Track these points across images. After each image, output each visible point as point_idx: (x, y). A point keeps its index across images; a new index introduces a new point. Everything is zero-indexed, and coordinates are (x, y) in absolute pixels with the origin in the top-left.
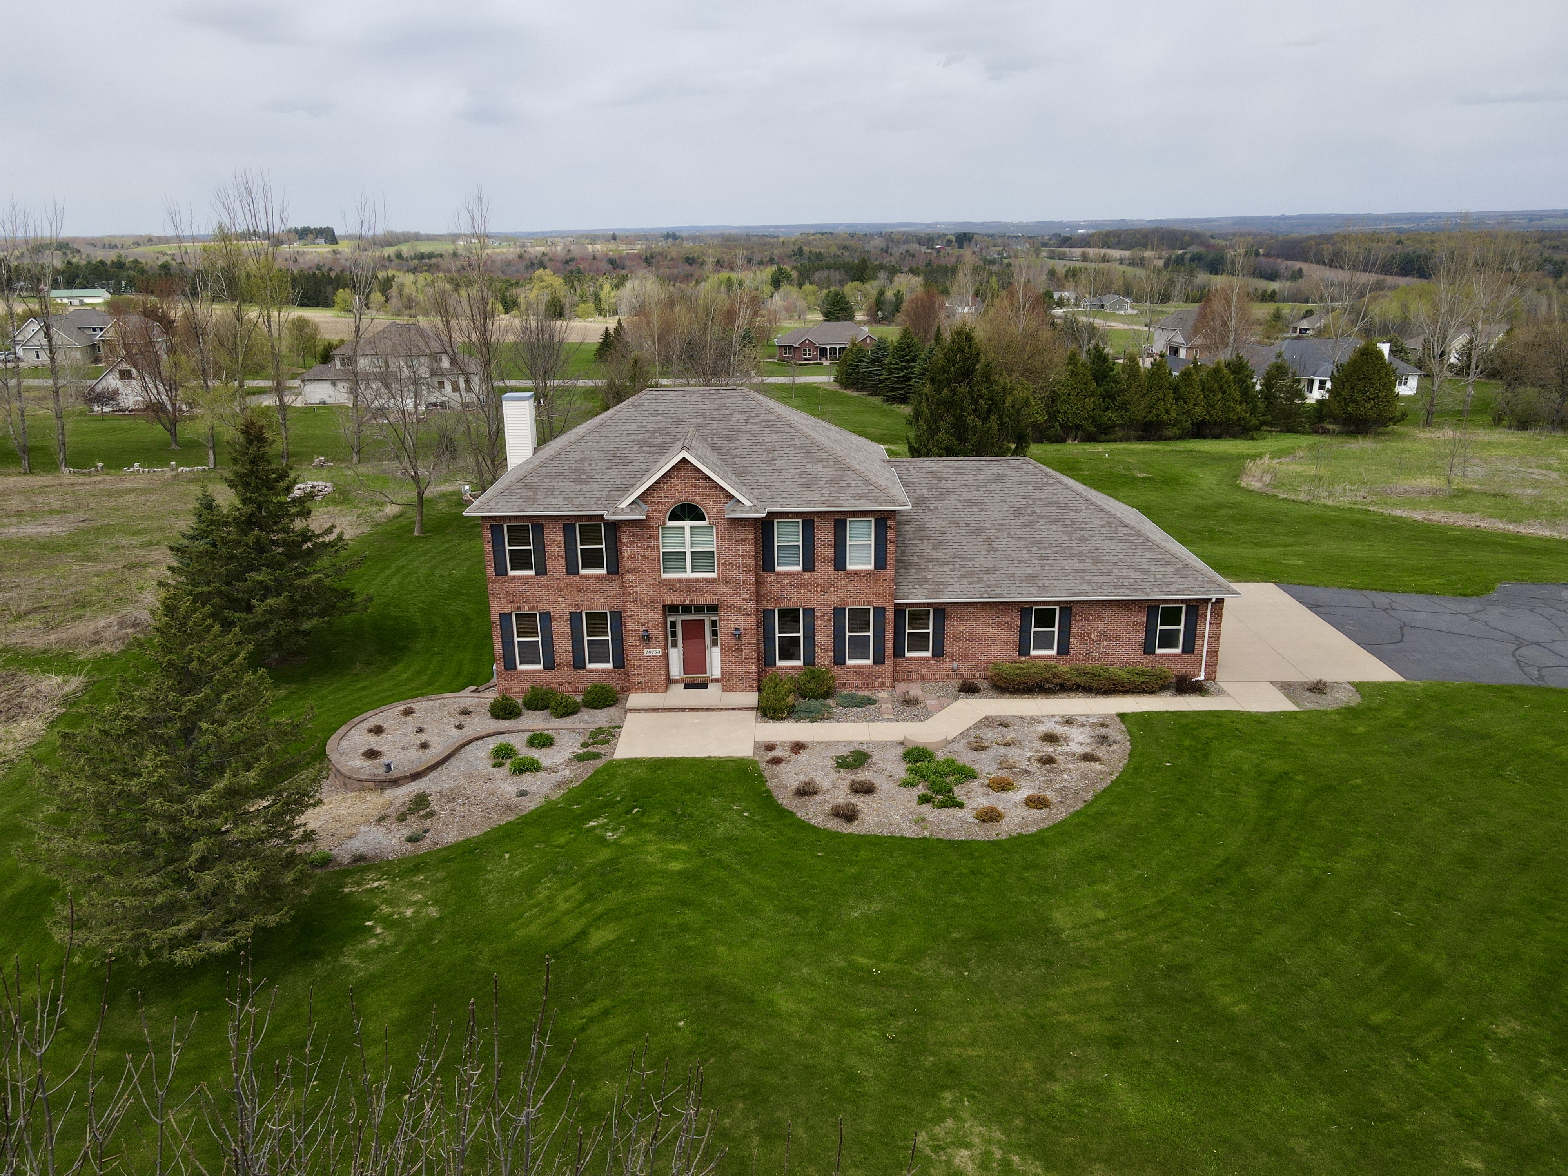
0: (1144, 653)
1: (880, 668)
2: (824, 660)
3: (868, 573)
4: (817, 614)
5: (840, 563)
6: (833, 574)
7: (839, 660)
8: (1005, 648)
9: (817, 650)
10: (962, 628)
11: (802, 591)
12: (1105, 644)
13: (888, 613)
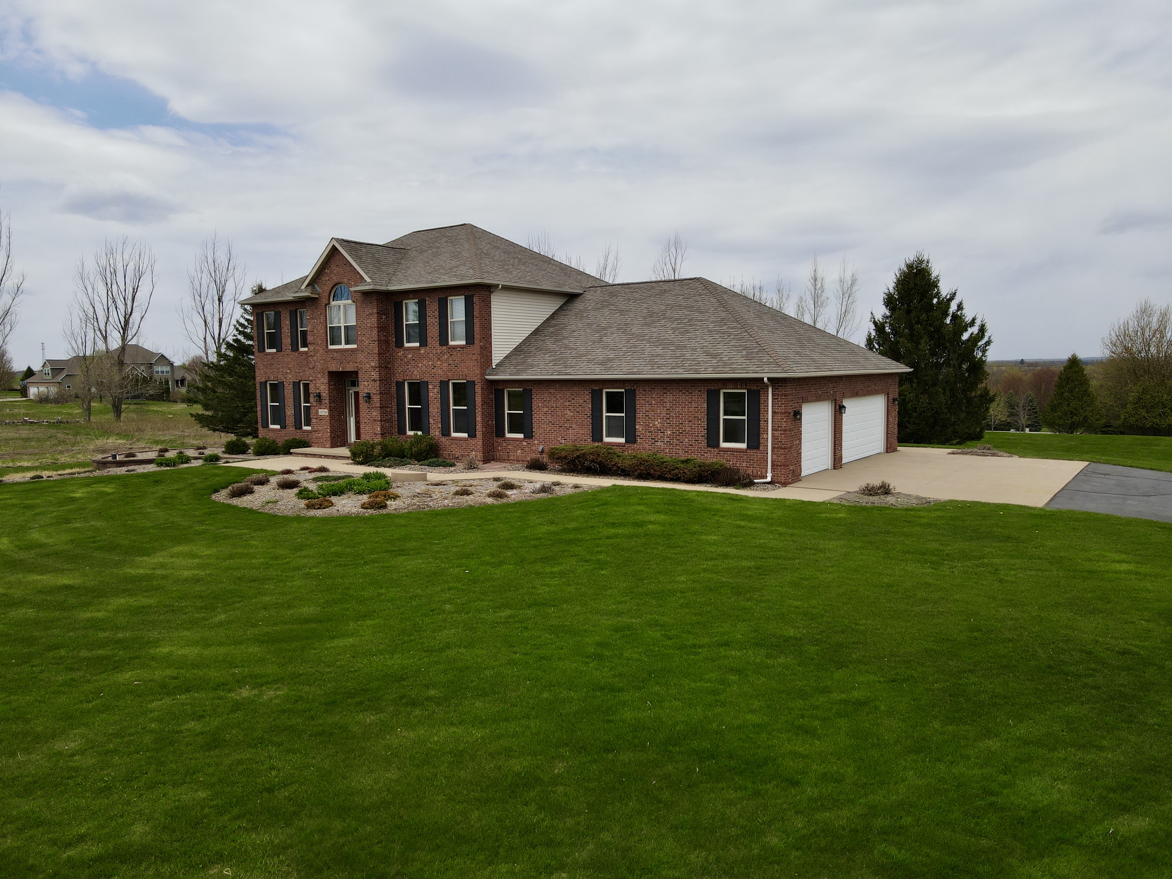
0: (708, 446)
1: (473, 441)
2: (435, 432)
3: (462, 347)
4: (430, 387)
5: (443, 339)
6: (439, 349)
7: (446, 432)
8: (581, 432)
9: (431, 421)
10: (546, 409)
11: (420, 365)
12: (669, 433)
13: (477, 387)
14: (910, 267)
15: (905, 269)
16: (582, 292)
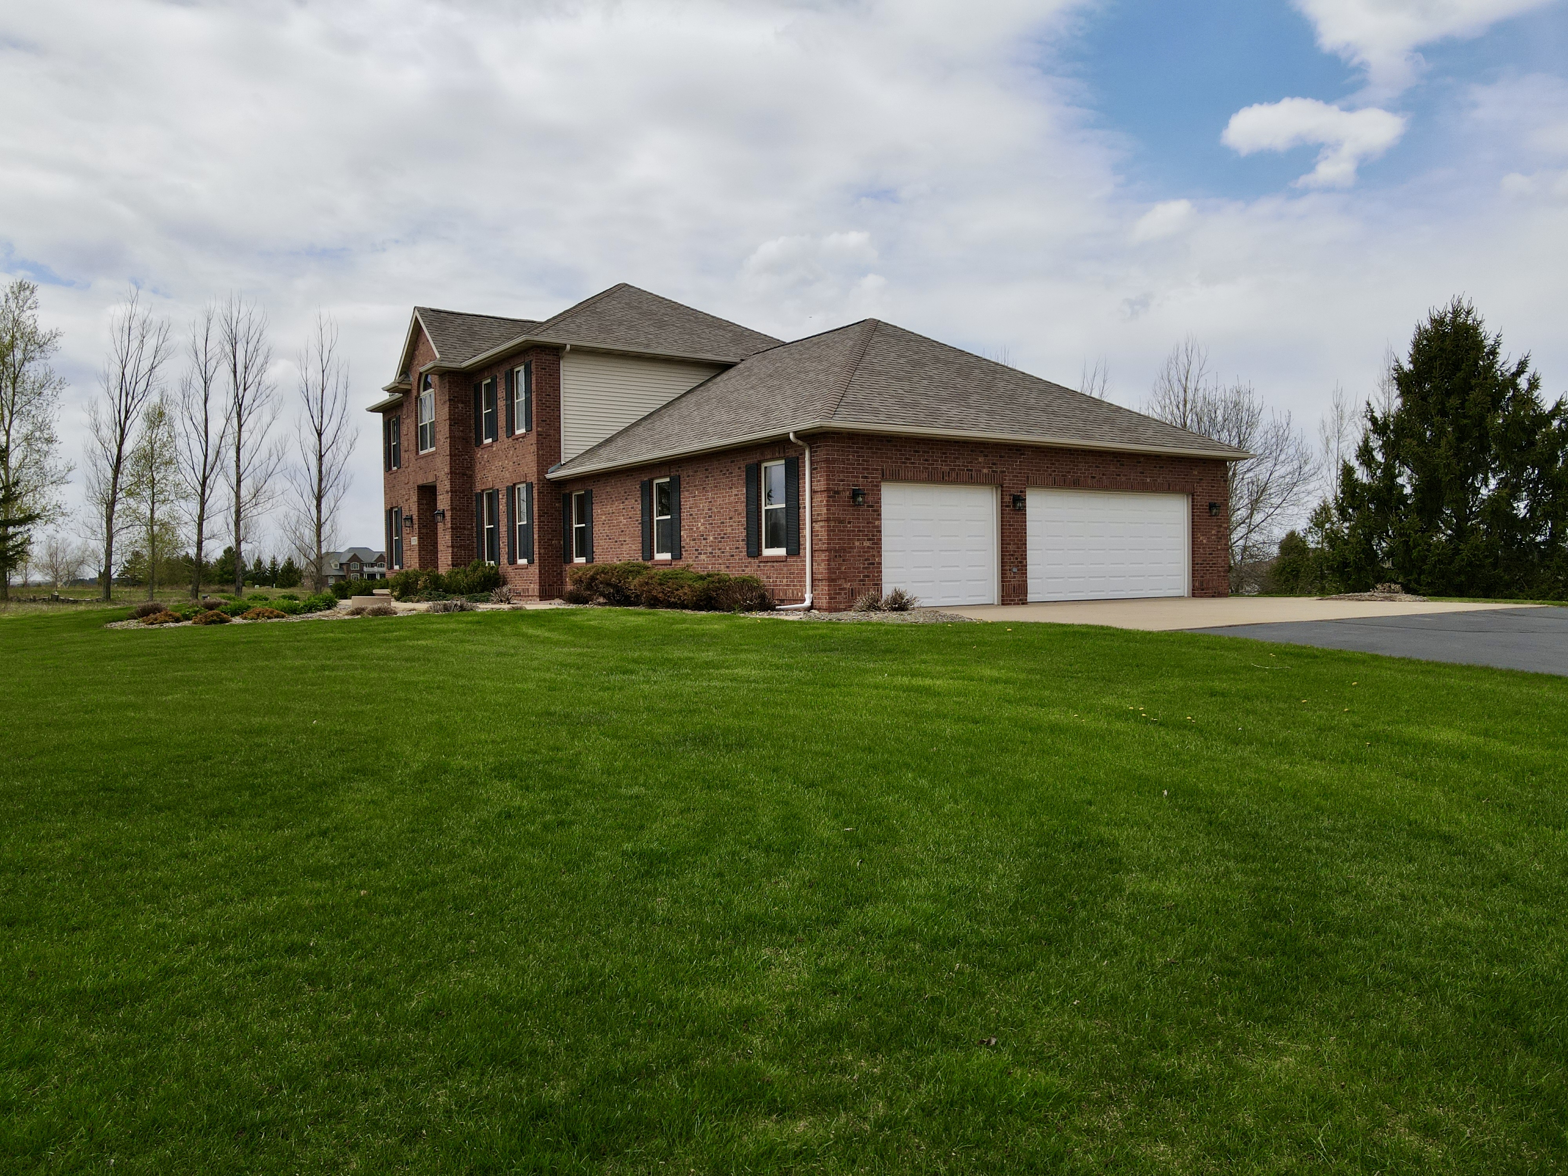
0: (752, 555)
1: (532, 571)
2: (505, 560)
3: (523, 436)
4: (500, 496)
5: (510, 430)
6: (507, 442)
7: (512, 561)
8: (634, 547)
9: (501, 545)
10: (604, 518)
11: (493, 468)
12: (711, 538)
13: (534, 491)
14: (1439, 322)
15: (1429, 327)
16: (737, 360)
